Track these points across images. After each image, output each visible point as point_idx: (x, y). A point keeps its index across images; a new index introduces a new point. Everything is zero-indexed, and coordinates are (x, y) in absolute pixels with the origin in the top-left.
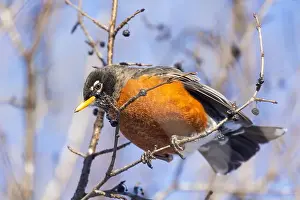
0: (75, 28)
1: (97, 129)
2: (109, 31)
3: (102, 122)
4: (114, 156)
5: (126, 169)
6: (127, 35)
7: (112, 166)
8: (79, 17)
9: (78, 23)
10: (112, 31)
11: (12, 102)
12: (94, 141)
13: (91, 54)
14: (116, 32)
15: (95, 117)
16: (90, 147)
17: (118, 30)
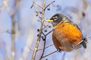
0: (32, 7)
1: (38, 41)
2: (43, 8)
3: (40, 39)
4: (44, 51)
5: (48, 55)
6: (49, 10)
7: (43, 54)
8: (33, 3)
9: (33, 5)
10: (44, 8)
11: (7, 32)
12: (37, 45)
13: (37, 16)
14: (45, 9)
15: (38, 37)
16: (36, 47)
17: (46, 8)
